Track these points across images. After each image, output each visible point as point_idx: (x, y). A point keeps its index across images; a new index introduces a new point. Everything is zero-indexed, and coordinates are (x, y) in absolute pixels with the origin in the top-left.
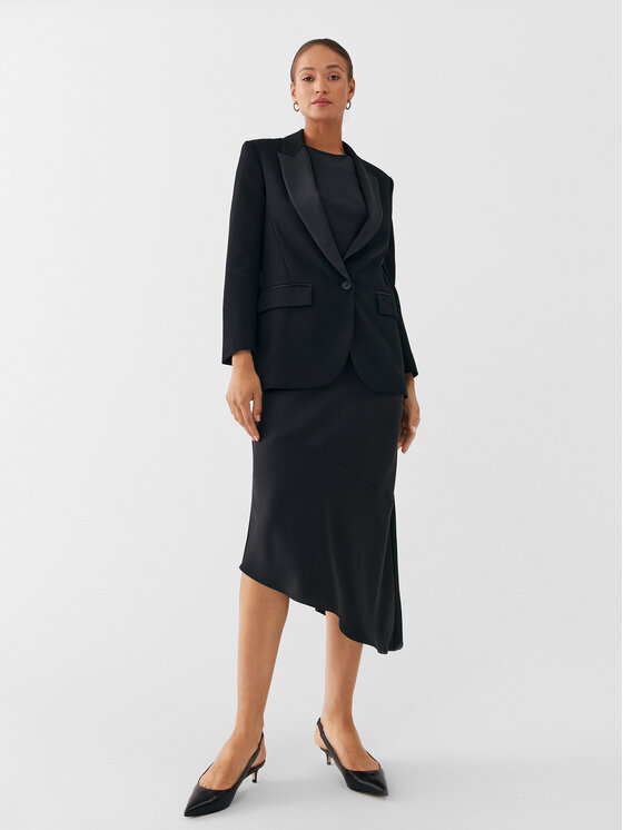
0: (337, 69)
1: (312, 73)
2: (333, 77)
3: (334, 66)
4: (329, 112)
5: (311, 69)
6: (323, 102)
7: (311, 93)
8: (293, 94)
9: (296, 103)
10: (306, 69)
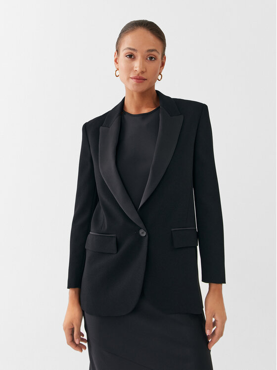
0: (154, 53)
1: (134, 53)
2: (151, 58)
3: (153, 50)
4: (144, 86)
5: (134, 50)
6: (140, 79)
7: (131, 69)
8: (116, 61)
9: (118, 69)
10: (130, 49)
